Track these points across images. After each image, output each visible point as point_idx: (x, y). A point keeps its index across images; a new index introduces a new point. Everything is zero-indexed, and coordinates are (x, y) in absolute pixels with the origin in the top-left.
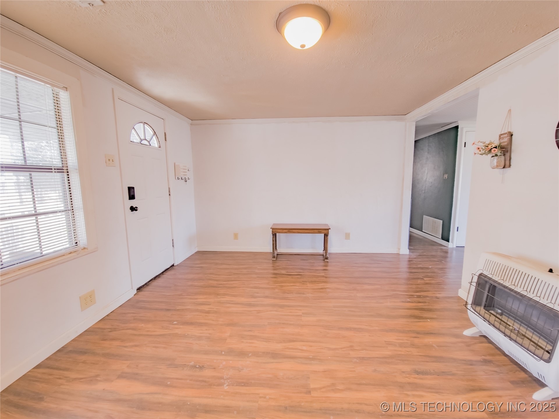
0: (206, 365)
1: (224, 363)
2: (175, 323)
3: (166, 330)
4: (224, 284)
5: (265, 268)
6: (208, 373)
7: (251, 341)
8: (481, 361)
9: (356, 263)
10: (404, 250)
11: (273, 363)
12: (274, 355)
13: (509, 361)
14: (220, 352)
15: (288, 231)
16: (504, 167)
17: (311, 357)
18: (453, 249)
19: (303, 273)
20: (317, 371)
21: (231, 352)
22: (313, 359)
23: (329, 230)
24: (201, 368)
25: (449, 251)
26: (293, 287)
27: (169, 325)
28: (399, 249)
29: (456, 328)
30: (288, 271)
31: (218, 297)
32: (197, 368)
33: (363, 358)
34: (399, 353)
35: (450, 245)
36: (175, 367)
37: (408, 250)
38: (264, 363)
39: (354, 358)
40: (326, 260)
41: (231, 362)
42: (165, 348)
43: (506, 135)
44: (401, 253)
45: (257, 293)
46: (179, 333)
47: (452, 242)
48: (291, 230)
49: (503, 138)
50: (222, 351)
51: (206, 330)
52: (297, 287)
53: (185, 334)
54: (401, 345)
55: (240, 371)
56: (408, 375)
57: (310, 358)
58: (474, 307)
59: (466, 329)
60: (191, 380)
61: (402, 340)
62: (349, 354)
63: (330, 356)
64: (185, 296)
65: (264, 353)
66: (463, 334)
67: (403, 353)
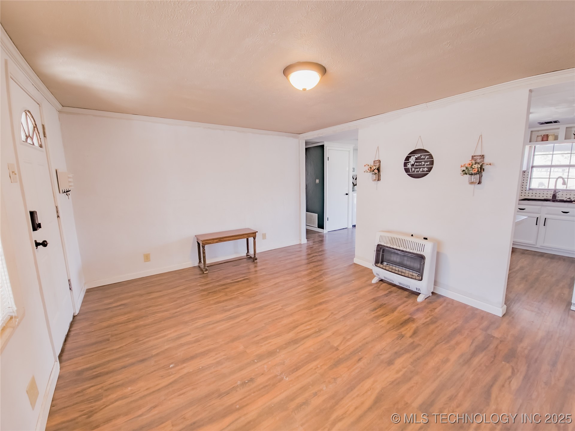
0: (252, 376)
1: (266, 366)
2: (171, 366)
3: (172, 376)
4: (179, 311)
5: (205, 283)
6: (261, 380)
7: (267, 342)
8: (389, 293)
9: (280, 258)
10: (304, 241)
11: (299, 346)
12: (295, 341)
13: (397, 289)
14: (252, 362)
15: (219, 241)
16: (378, 180)
17: (318, 330)
18: (326, 234)
19: (247, 276)
20: (329, 336)
21: (260, 357)
22: (320, 331)
23: (256, 233)
24: (251, 380)
25: (325, 236)
26: (251, 290)
27: (169, 371)
28: (301, 240)
29: (367, 281)
30: (232, 279)
31: (189, 325)
32: (247, 383)
33: (344, 316)
34: (357, 305)
35: (325, 231)
36: (227, 394)
37: (306, 240)
38: (294, 350)
39: (340, 318)
40: (255, 261)
41: (270, 363)
42: (193, 389)
43: (378, 162)
44: (302, 243)
45: (226, 306)
46: (191, 371)
47: (326, 229)
48: (222, 239)
49: (376, 163)
50: (253, 361)
51: (216, 354)
52: (256, 290)
53: (199, 368)
54: (354, 300)
55: (284, 364)
56: (370, 314)
57: (318, 332)
58: (376, 265)
59: (372, 280)
60: (254, 392)
61: (352, 297)
62: (335, 318)
63: (328, 324)
64: (145, 339)
65: (286, 344)
66: (372, 283)
67: (358, 304)
